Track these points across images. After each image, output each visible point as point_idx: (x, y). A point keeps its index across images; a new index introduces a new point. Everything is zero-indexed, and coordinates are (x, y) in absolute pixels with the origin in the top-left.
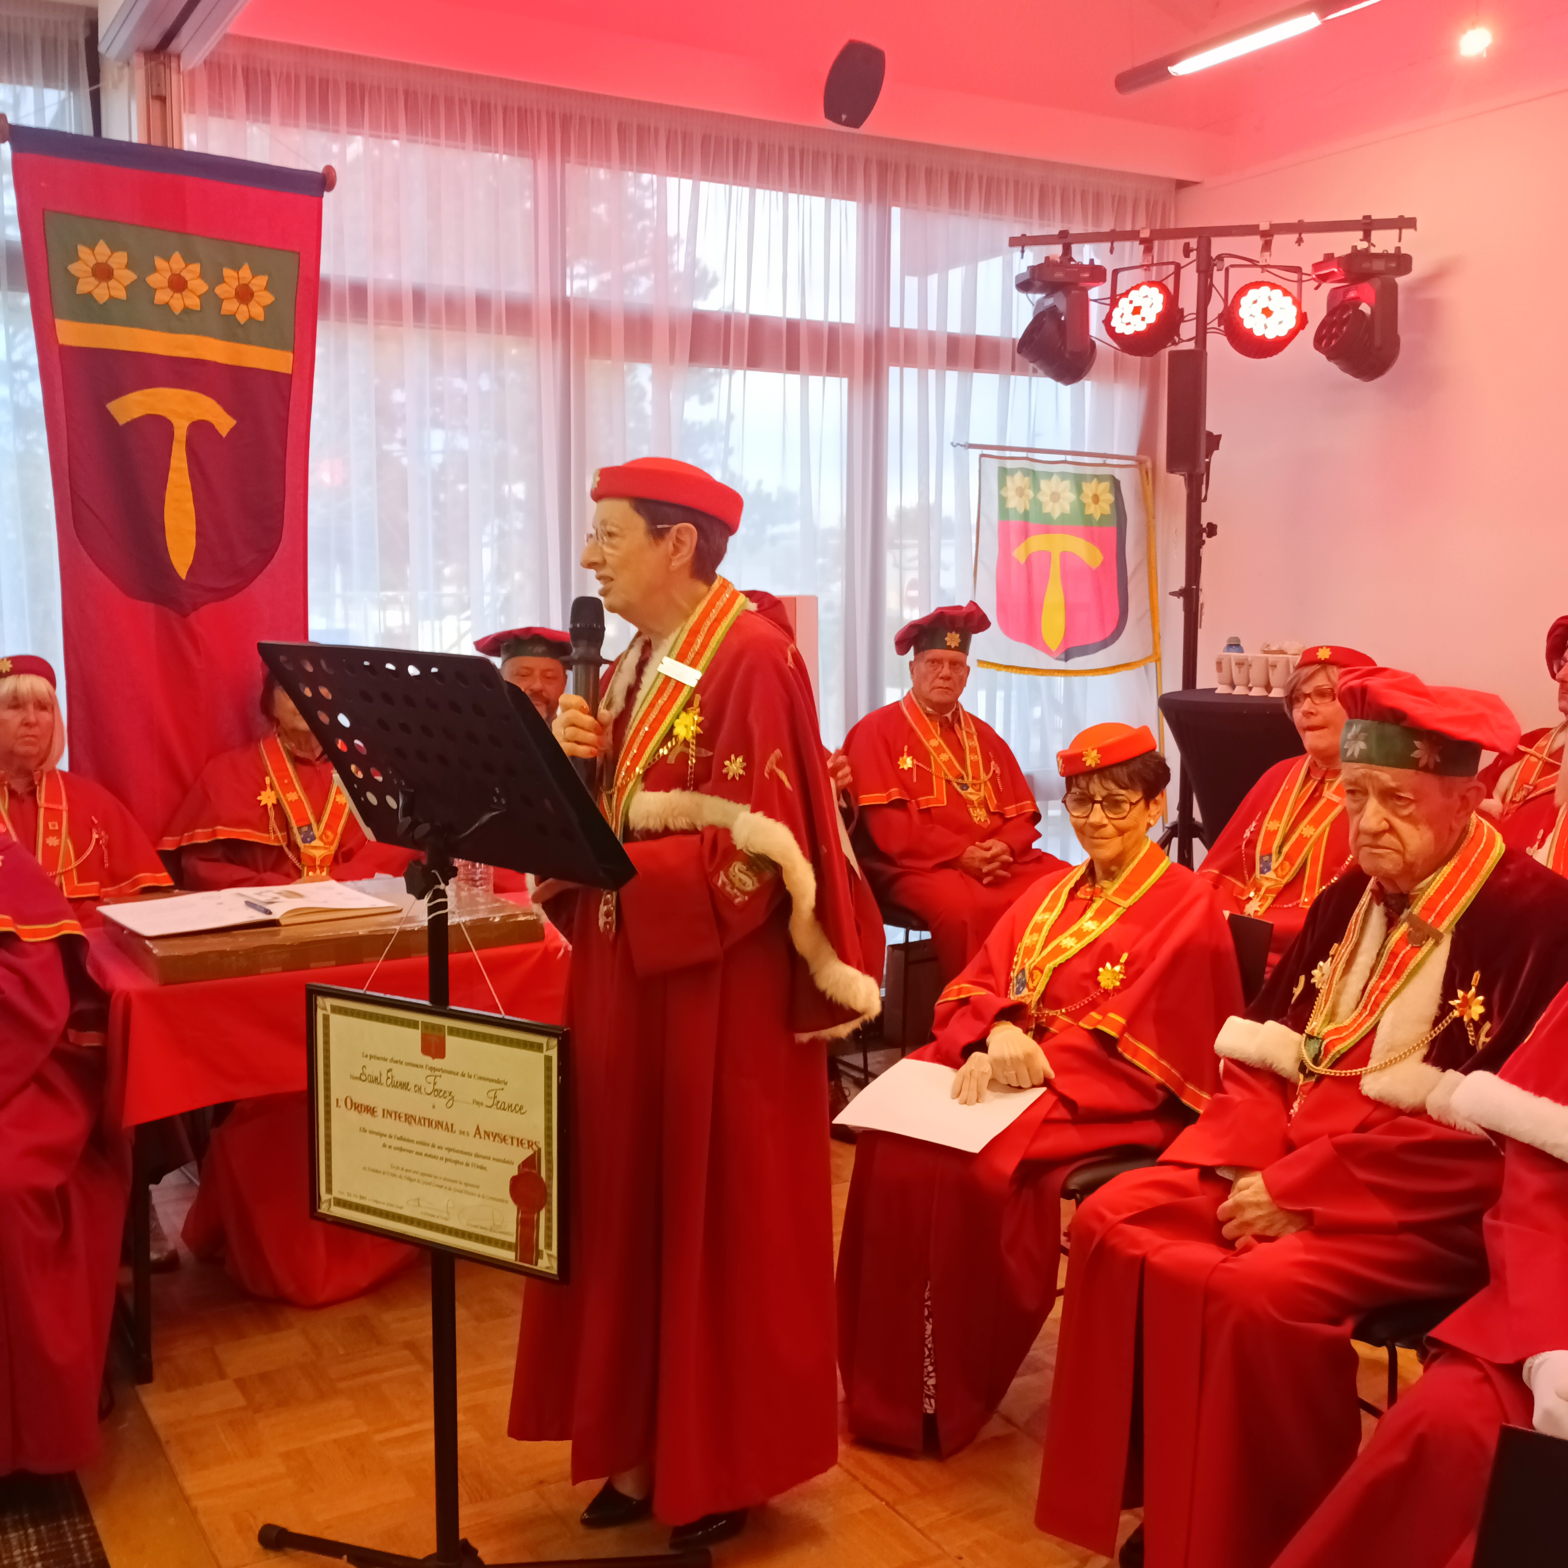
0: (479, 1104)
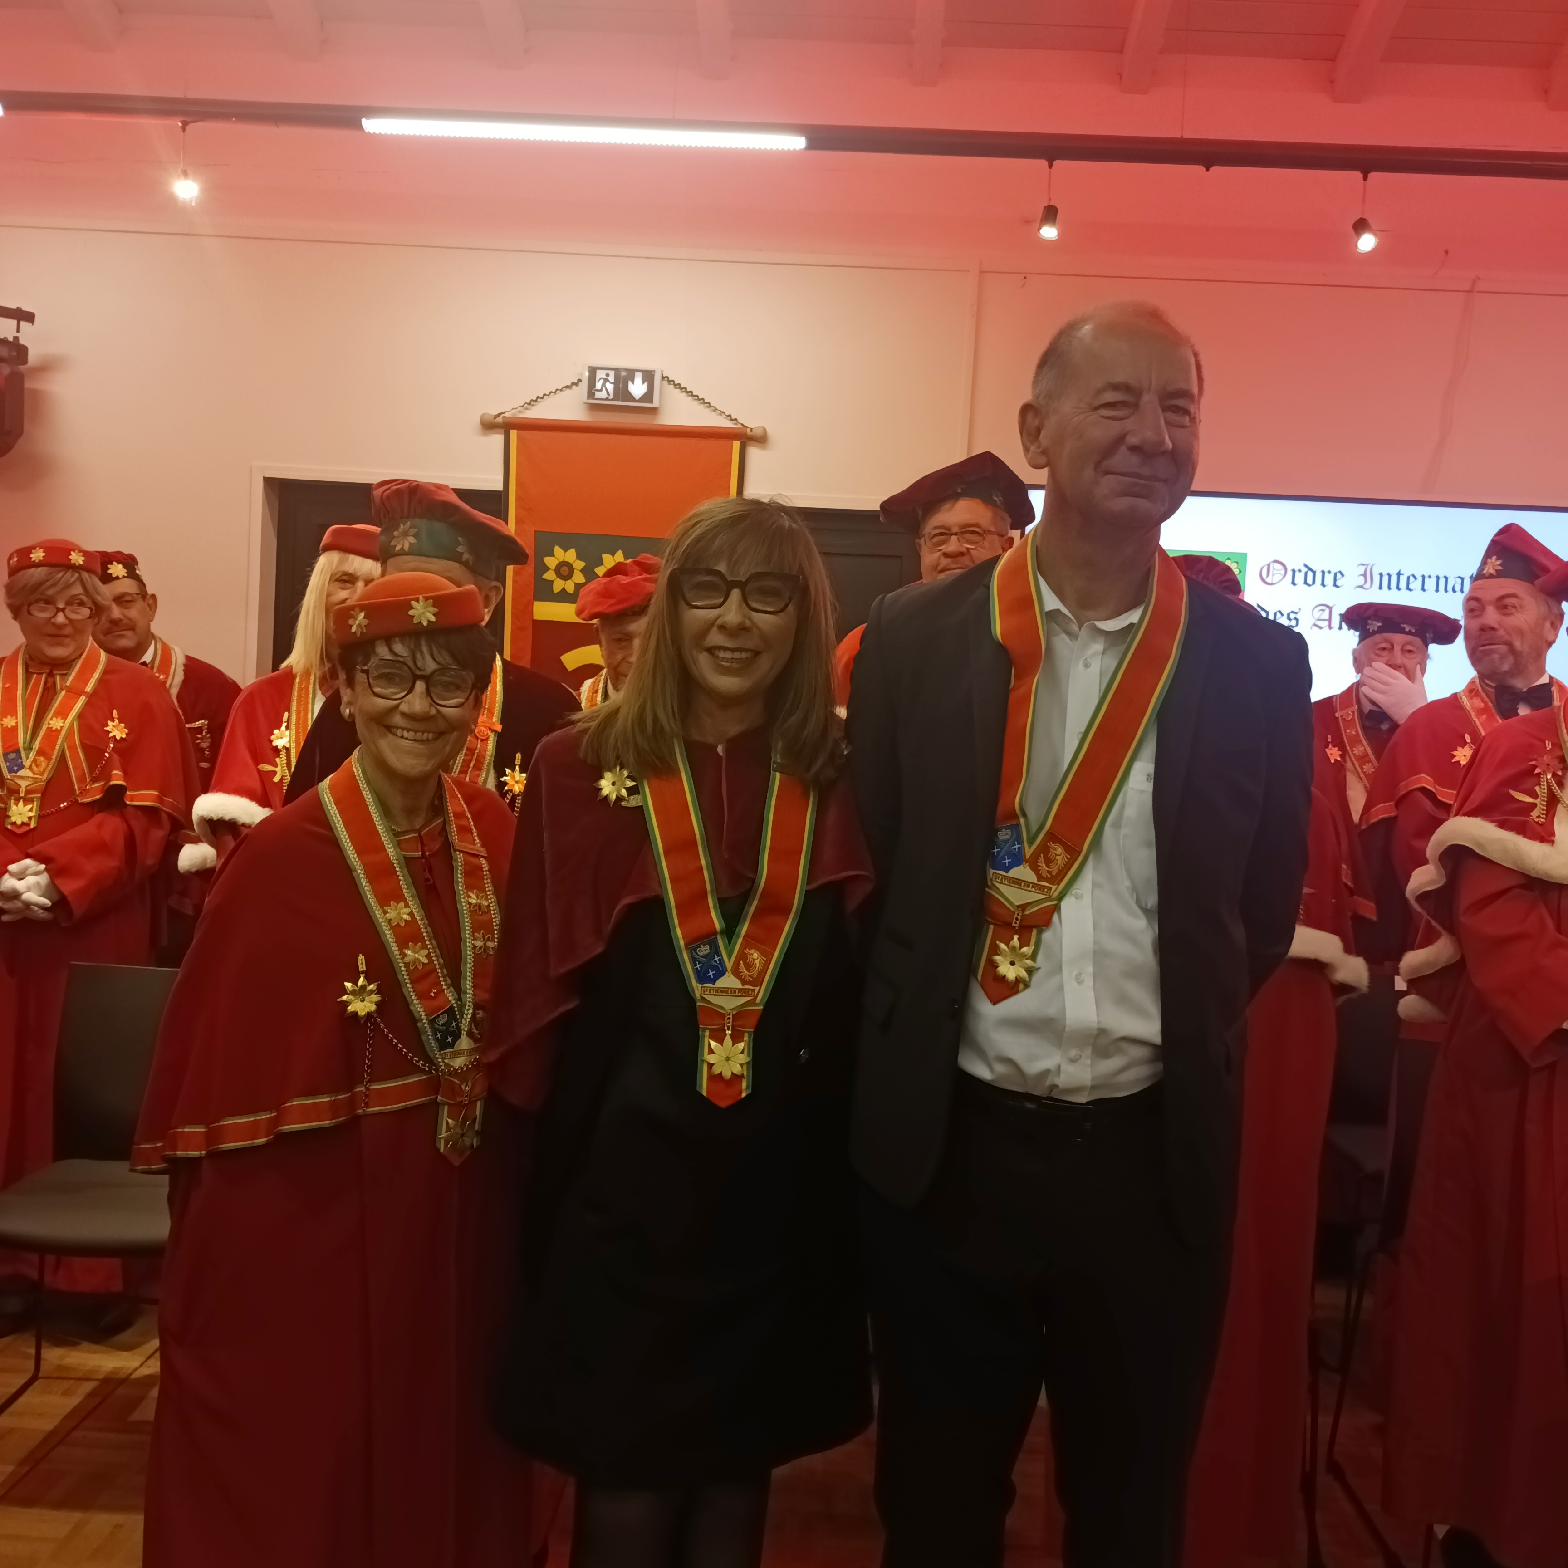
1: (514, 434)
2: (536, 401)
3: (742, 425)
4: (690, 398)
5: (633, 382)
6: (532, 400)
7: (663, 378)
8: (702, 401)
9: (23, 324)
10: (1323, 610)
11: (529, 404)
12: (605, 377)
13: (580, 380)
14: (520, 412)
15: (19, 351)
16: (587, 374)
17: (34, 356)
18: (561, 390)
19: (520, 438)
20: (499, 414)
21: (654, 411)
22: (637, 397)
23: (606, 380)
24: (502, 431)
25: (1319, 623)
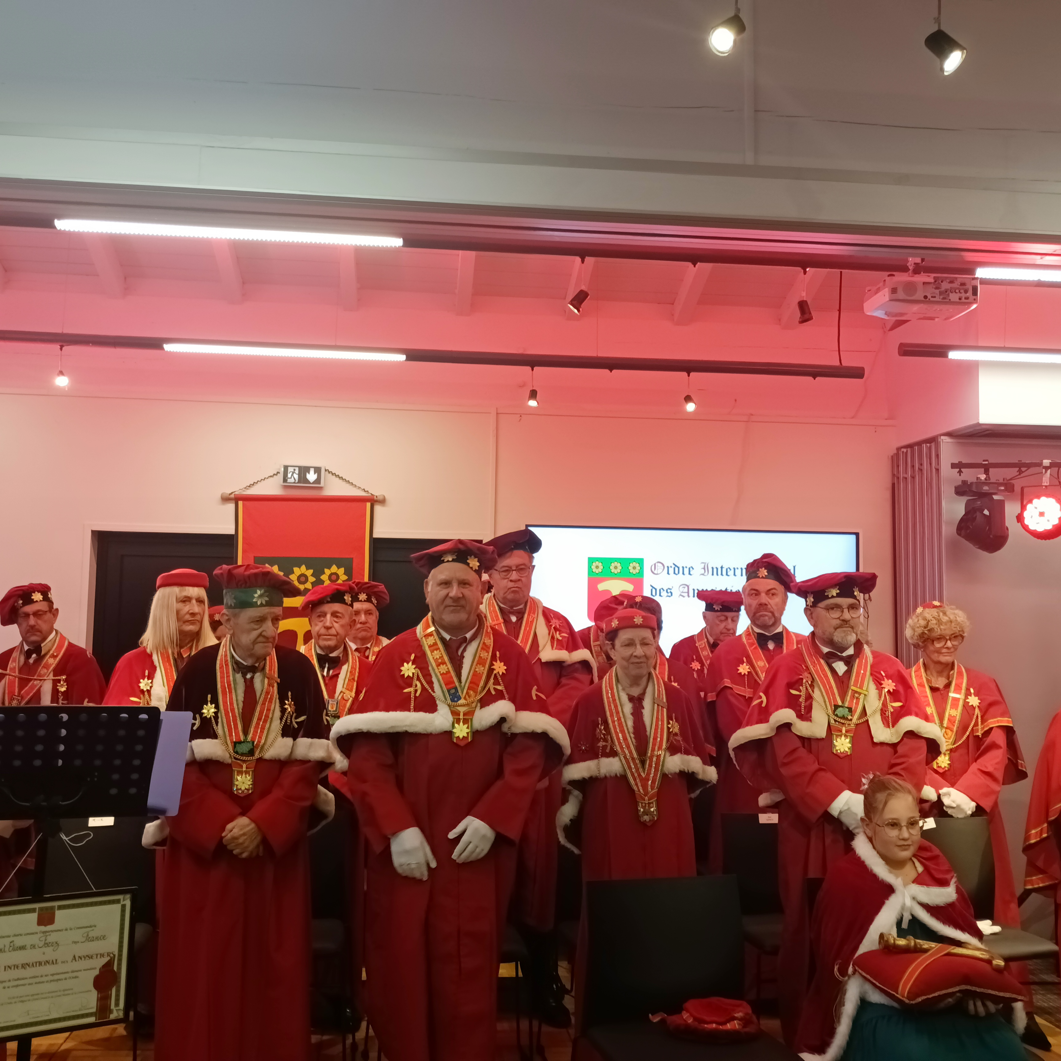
0: (75, 942)
1: (240, 503)
2: (253, 485)
3: (371, 494)
4: (341, 481)
5: (309, 473)
6: (251, 484)
7: (326, 470)
8: (347, 482)
10: (684, 587)
11: (249, 486)
12: (293, 471)
13: (278, 473)
14: (244, 491)
16: (283, 469)
18: (268, 478)
19: (244, 505)
20: (232, 493)
21: (321, 488)
22: (311, 482)
23: (293, 473)
24: (234, 502)
25: (683, 594)
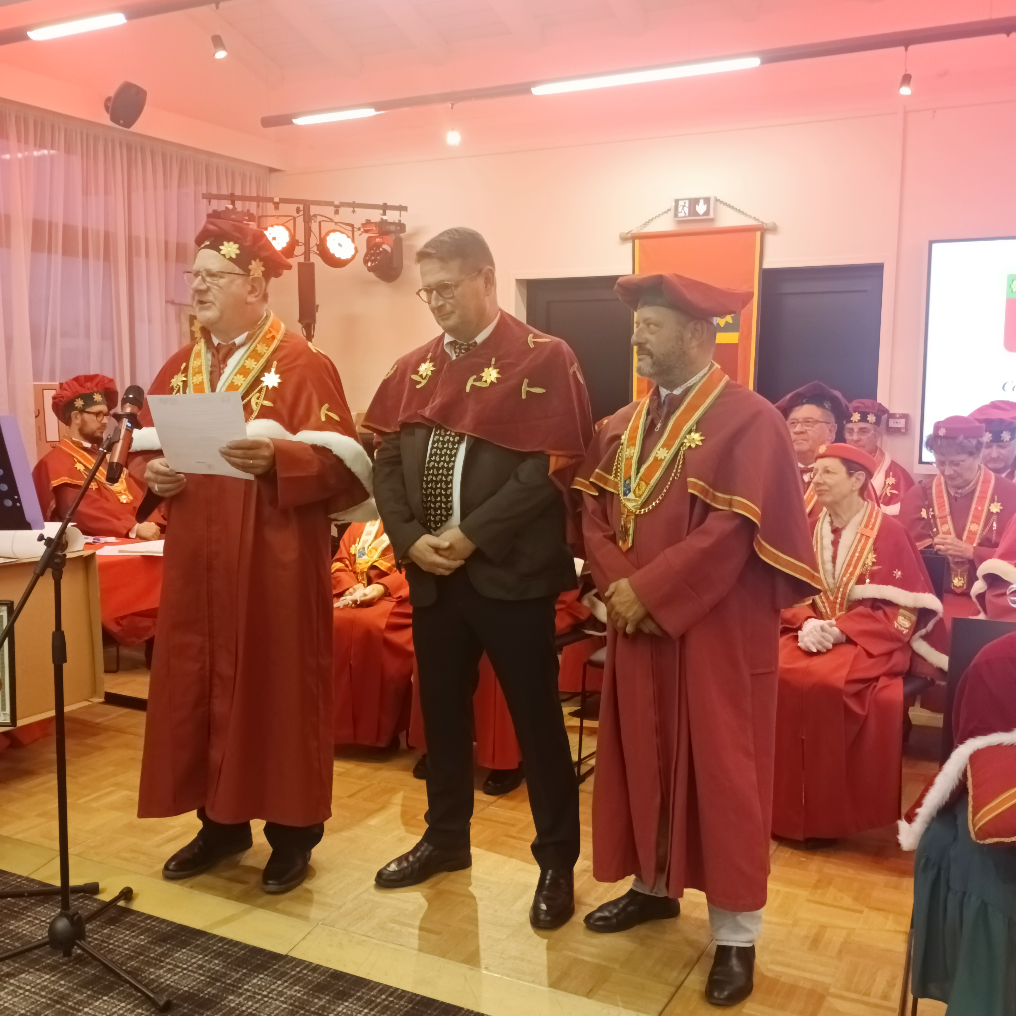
1: (637, 242)
2: (648, 222)
3: (763, 223)
4: (732, 211)
5: (698, 205)
6: (646, 222)
8: (739, 211)
9: (403, 213)
11: (645, 224)
12: (683, 204)
13: (671, 208)
14: (641, 229)
15: (401, 227)
16: (674, 204)
17: (407, 228)
18: (662, 214)
19: (640, 244)
20: (629, 232)
21: (712, 220)
22: (701, 213)
23: (684, 206)
24: (631, 241)
